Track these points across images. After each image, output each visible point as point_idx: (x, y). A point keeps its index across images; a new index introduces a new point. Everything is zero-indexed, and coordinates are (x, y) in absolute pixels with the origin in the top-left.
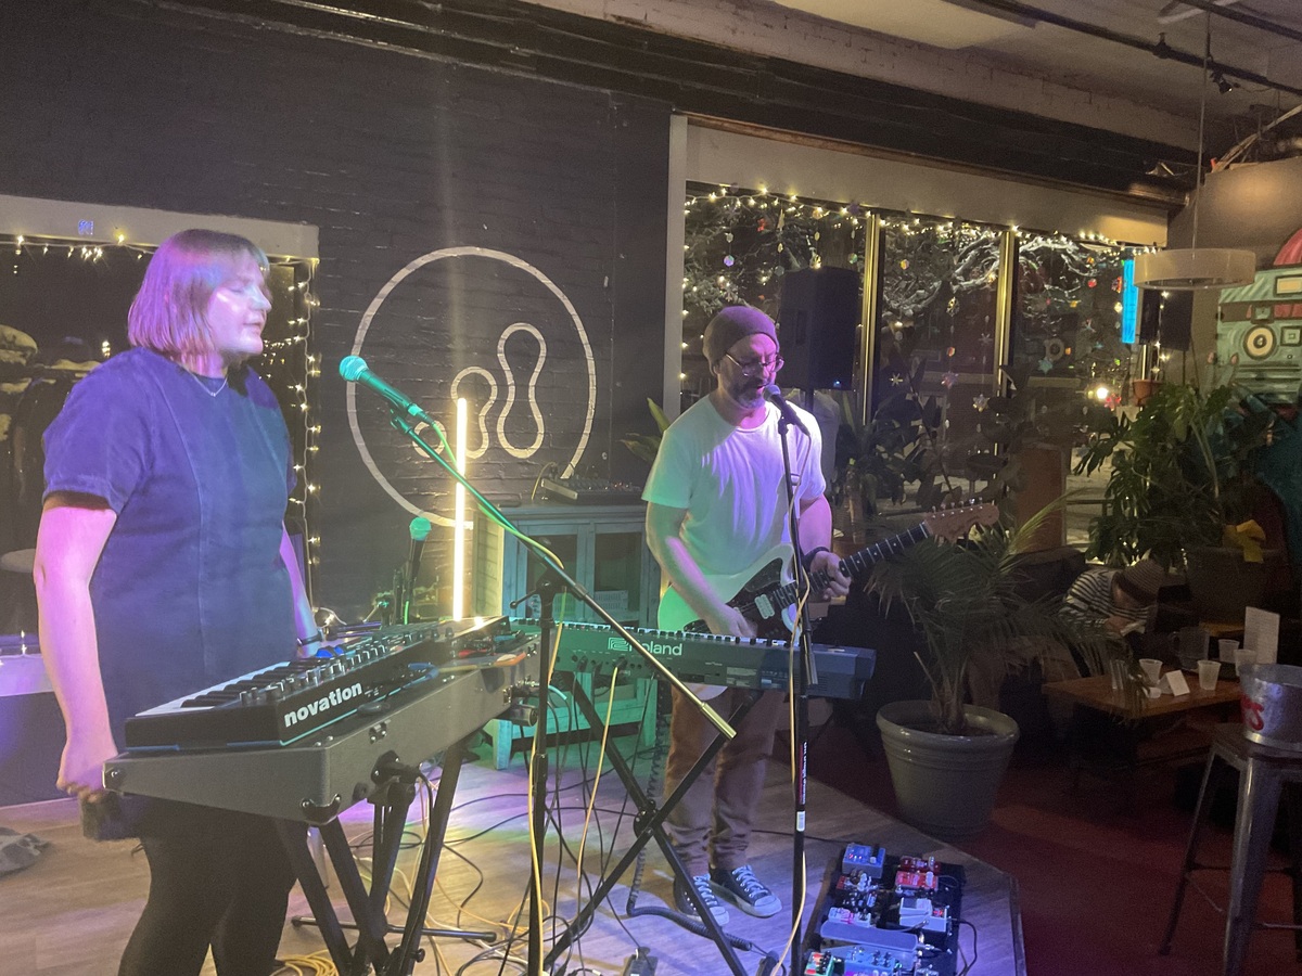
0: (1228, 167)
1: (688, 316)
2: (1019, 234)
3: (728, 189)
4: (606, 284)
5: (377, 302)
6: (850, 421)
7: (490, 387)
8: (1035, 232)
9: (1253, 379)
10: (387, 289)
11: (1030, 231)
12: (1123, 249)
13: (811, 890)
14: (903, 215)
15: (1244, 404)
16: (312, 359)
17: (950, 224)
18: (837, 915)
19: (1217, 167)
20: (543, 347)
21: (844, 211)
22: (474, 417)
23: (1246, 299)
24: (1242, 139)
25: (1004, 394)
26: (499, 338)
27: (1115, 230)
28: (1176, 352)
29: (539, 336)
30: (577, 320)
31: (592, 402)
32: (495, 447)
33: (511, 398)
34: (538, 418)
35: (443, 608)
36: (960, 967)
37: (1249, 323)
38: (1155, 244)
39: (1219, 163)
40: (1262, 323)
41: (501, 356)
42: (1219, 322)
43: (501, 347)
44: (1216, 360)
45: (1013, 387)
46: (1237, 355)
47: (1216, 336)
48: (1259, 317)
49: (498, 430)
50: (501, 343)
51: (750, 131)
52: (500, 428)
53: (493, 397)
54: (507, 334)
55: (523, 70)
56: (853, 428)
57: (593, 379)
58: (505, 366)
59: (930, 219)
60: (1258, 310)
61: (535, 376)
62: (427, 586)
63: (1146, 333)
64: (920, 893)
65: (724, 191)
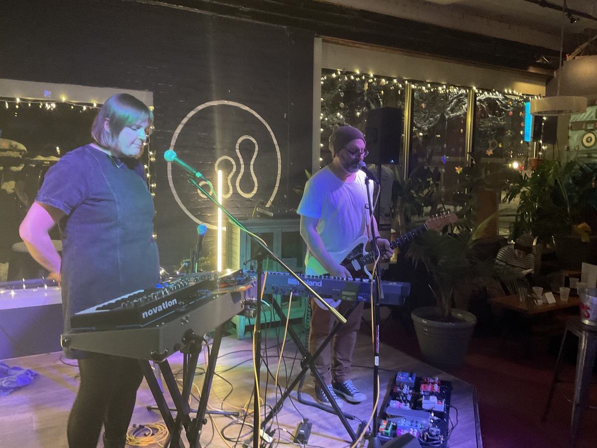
0: (574, 58)
1: (323, 132)
2: (477, 91)
3: (341, 72)
4: (285, 117)
5: (180, 127)
6: (398, 179)
7: (232, 165)
8: (484, 90)
9: (585, 157)
10: (185, 121)
11: (482, 89)
12: (525, 97)
13: (381, 393)
14: (422, 83)
15: (581, 169)
16: (151, 153)
17: (444, 87)
18: (394, 404)
19: (569, 58)
20: (257, 146)
21: (395, 81)
22: (225, 179)
23: (582, 120)
24: (581, 45)
25: (470, 166)
26: (236, 142)
27: (522, 88)
28: (550, 145)
29: (255, 141)
30: (272, 134)
31: (279, 172)
32: (235, 193)
33: (242, 170)
34: (255, 179)
35: (213, 266)
36: (450, 427)
37: (584, 131)
38: (540, 95)
39: (570, 57)
40: (590, 131)
41: (237, 151)
42: (570, 131)
43: (237, 147)
44: (568, 149)
45: (474, 162)
46: (578, 146)
47: (569, 137)
48: (589, 128)
49: (237, 185)
50: (238, 145)
51: (350, 44)
52: (237, 184)
53: (234, 170)
54: (240, 141)
55: (245, 18)
56: (400, 182)
57: (280, 161)
58: (239, 156)
59: (435, 84)
60: (588, 125)
61: (253, 160)
62: (206, 257)
63: (536, 136)
64: (432, 393)
65: (339, 73)
